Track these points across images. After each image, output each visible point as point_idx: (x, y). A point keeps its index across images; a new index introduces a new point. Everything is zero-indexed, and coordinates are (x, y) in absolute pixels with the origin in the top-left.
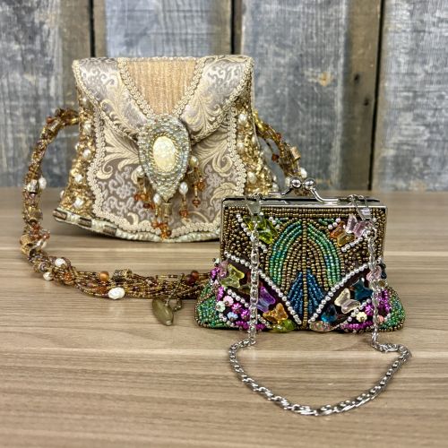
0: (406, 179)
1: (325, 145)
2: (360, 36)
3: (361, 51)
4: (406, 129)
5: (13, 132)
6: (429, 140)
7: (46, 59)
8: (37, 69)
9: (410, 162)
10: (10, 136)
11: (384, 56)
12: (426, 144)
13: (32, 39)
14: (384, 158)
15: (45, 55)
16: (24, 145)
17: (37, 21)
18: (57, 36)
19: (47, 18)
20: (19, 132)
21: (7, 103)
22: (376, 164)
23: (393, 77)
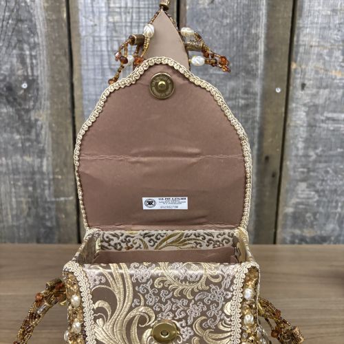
2: (269, 130)
3: (270, 140)
4: (302, 194)
5: (16, 197)
6: (318, 201)
7: (40, 145)
8: (33, 152)
10: (14, 200)
11: (287, 144)
12: (315, 204)
13: (29, 132)
15: (39, 142)
16: (24, 206)
17: (33, 119)
18: (48, 129)
19: (41, 116)
20: (20, 197)
21: (11, 176)
22: (280, 217)
23: (293, 158)
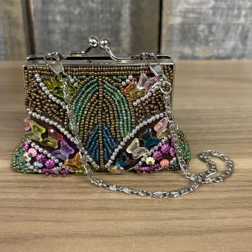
0: (192, 46)
1: (114, 13)
9: (196, 29)
14: (172, 25)
